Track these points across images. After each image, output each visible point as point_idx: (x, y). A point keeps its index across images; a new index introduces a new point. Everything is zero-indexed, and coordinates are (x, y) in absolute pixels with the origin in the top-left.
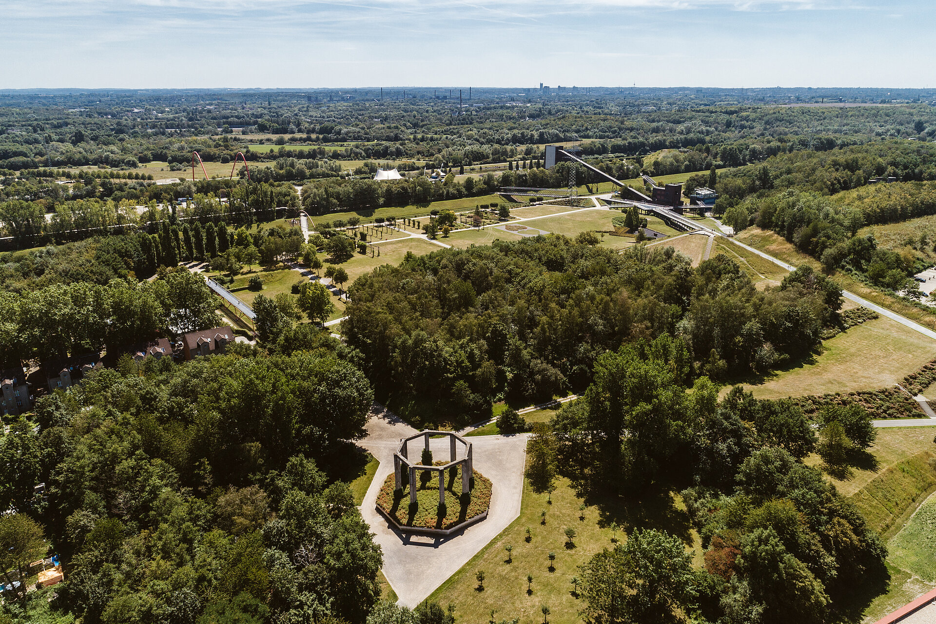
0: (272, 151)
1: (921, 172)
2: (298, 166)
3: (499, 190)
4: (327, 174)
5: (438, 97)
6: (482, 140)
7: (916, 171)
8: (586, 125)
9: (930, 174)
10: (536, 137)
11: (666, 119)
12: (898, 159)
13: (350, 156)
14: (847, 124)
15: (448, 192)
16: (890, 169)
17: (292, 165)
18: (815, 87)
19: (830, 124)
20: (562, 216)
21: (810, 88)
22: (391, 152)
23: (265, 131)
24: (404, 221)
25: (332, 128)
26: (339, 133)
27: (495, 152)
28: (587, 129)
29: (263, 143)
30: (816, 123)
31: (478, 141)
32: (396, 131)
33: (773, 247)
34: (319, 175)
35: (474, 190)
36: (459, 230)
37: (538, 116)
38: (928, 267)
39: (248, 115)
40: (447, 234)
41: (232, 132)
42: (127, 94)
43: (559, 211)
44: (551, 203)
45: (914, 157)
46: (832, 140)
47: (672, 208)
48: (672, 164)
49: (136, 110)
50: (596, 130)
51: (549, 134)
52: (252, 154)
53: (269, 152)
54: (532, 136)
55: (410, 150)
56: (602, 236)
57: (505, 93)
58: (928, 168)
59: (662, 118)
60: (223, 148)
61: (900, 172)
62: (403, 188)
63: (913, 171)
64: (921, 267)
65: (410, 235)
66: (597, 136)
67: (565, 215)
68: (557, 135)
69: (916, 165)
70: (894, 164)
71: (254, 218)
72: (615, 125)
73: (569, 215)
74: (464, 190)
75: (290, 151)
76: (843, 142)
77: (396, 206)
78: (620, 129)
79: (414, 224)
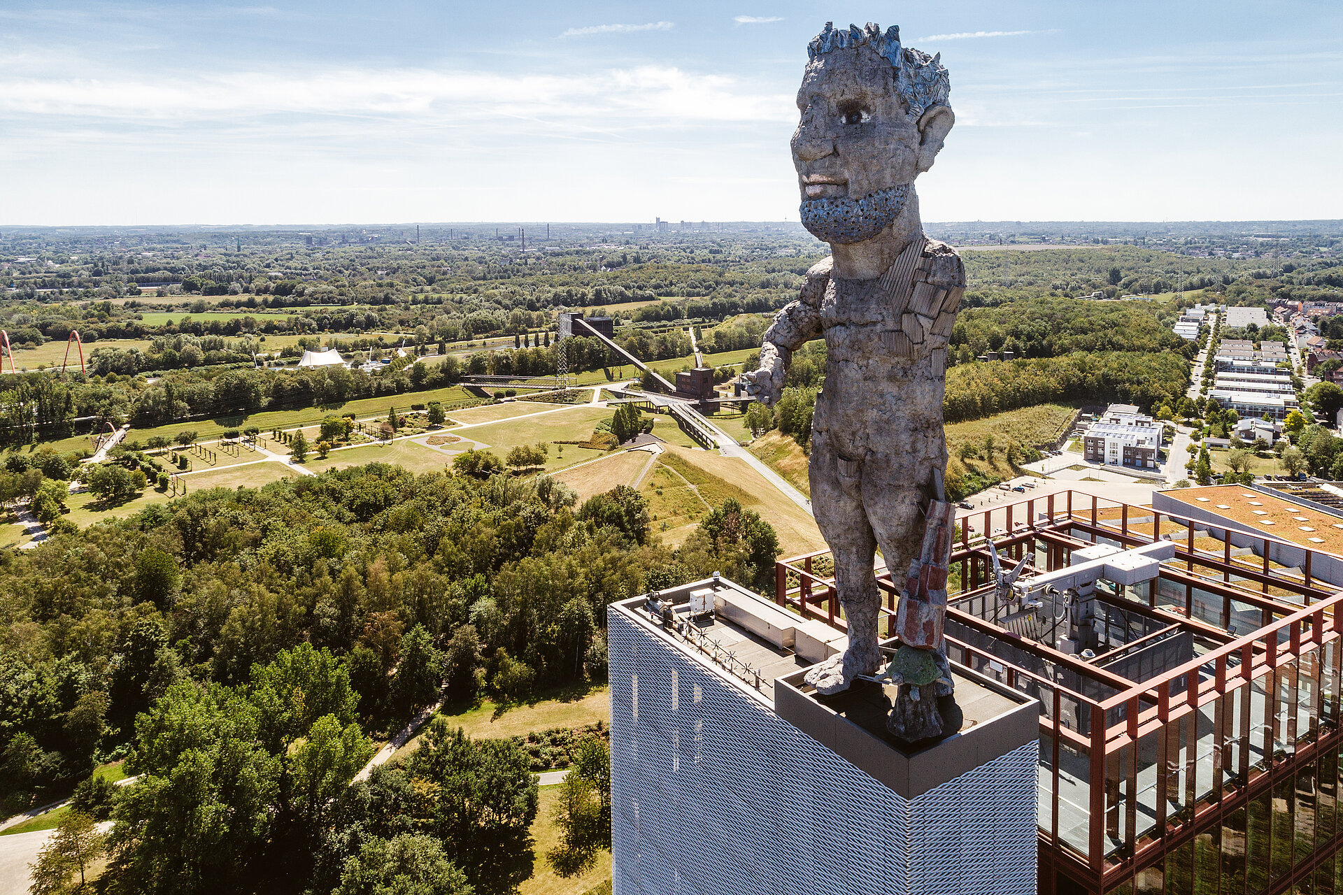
0: (170, 323)
1: (1051, 345)
2: (188, 347)
3: (463, 380)
4: (234, 357)
5: (500, 239)
6: (507, 302)
7: (1044, 342)
8: (670, 278)
9: (1061, 347)
10: (590, 296)
11: (790, 267)
12: (1021, 327)
13: (291, 329)
14: (1028, 273)
15: (379, 385)
16: (1009, 340)
17: (177, 347)
18: (1027, 221)
19: (1005, 273)
20: (528, 419)
21: (1019, 223)
22: (358, 322)
23: (193, 292)
24: (275, 434)
25: (293, 287)
26: (301, 294)
27: (516, 320)
28: (671, 284)
29: (172, 311)
30: (987, 272)
31: (500, 303)
32: (387, 290)
33: (785, 462)
34: (219, 359)
35: (424, 381)
36: (353, 446)
37: (619, 264)
38: (991, 485)
39: (191, 267)
40: (325, 453)
41: (139, 293)
42: (33, 234)
43: (531, 411)
44: (531, 399)
45: (1042, 324)
46: (978, 298)
47: (697, 402)
48: (741, 336)
49: (22, 259)
50: (683, 285)
51: (609, 291)
52: (136, 329)
53: (165, 324)
54: (584, 295)
55: (389, 319)
56: (560, 450)
57: (607, 230)
58: (1060, 339)
59: (785, 267)
60: (96, 319)
61: (1021, 345)
62: (301, 382)
63: (1040, 343)
64: (980, 486)
65: (266, 457)
66: (683, 293)
67: (533, 417)
68: (621, 293)
69: (1044, 335)
70: (1016, 334)
71: (35, 435)
72: (711, 278)
73: (538, 418)
74: (407, 380)
75: (198, 324)
76: (995, 299)
77: (285, 410)
78: (717, 283)
79: (285, 439)
